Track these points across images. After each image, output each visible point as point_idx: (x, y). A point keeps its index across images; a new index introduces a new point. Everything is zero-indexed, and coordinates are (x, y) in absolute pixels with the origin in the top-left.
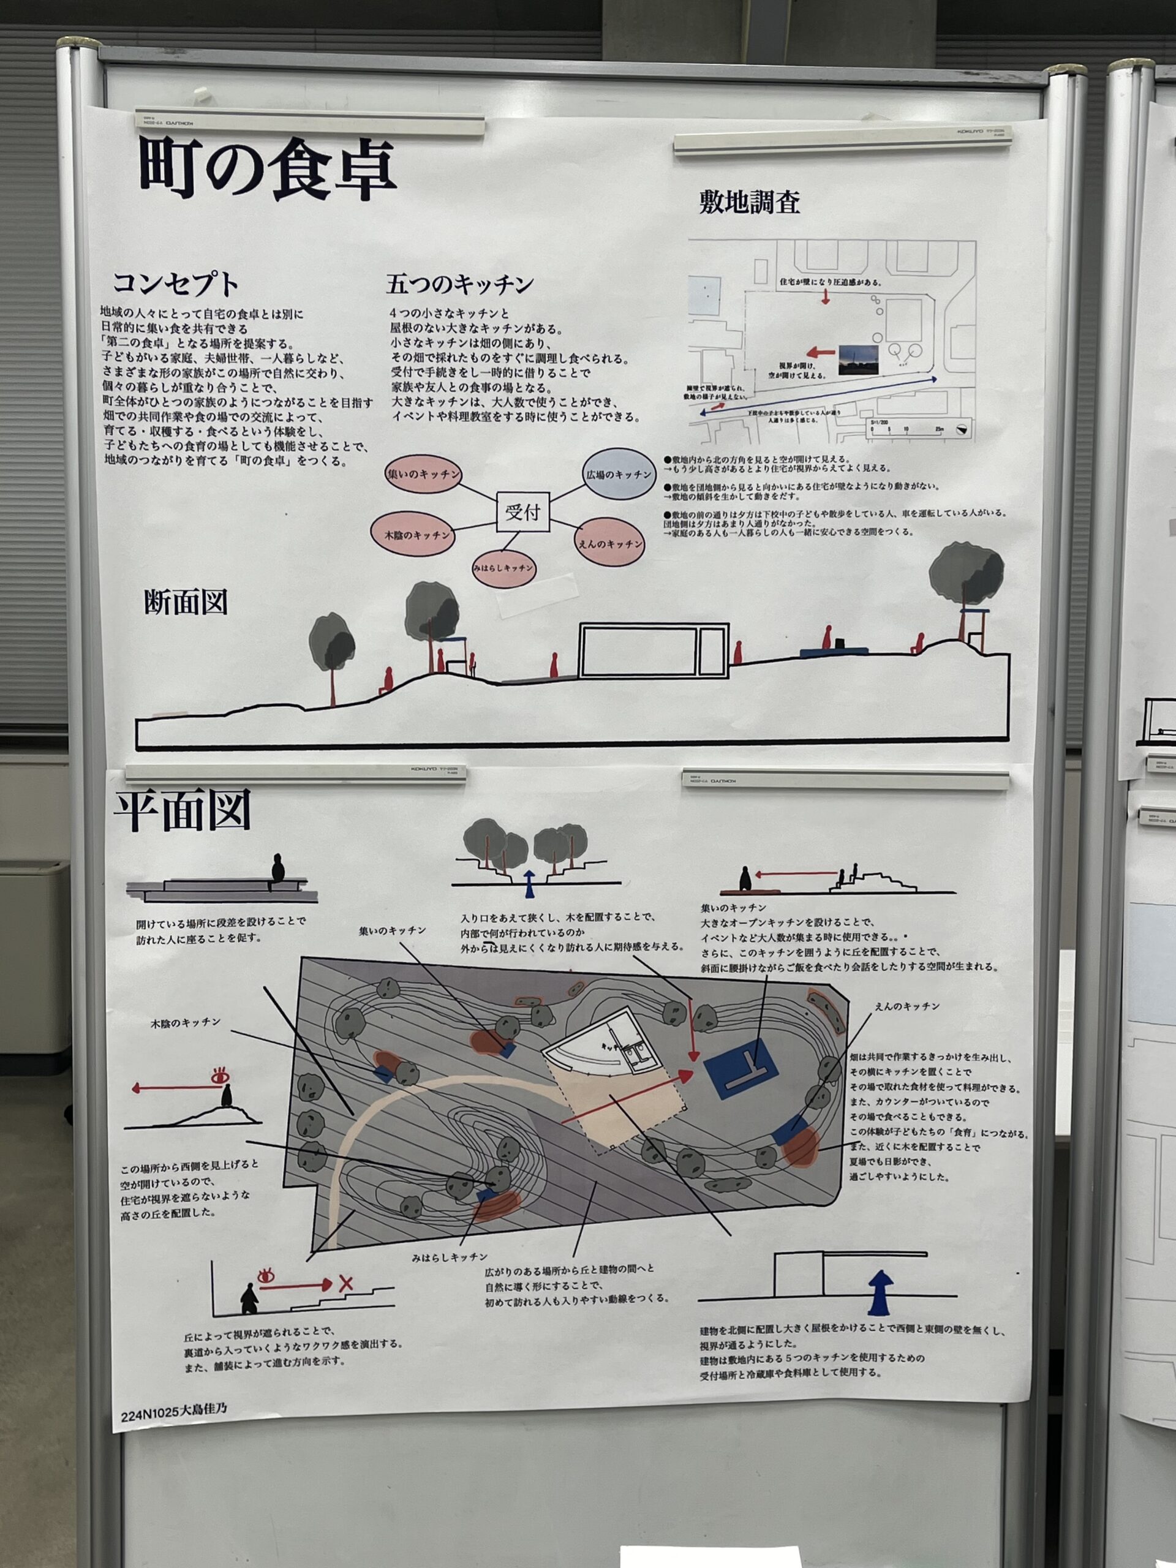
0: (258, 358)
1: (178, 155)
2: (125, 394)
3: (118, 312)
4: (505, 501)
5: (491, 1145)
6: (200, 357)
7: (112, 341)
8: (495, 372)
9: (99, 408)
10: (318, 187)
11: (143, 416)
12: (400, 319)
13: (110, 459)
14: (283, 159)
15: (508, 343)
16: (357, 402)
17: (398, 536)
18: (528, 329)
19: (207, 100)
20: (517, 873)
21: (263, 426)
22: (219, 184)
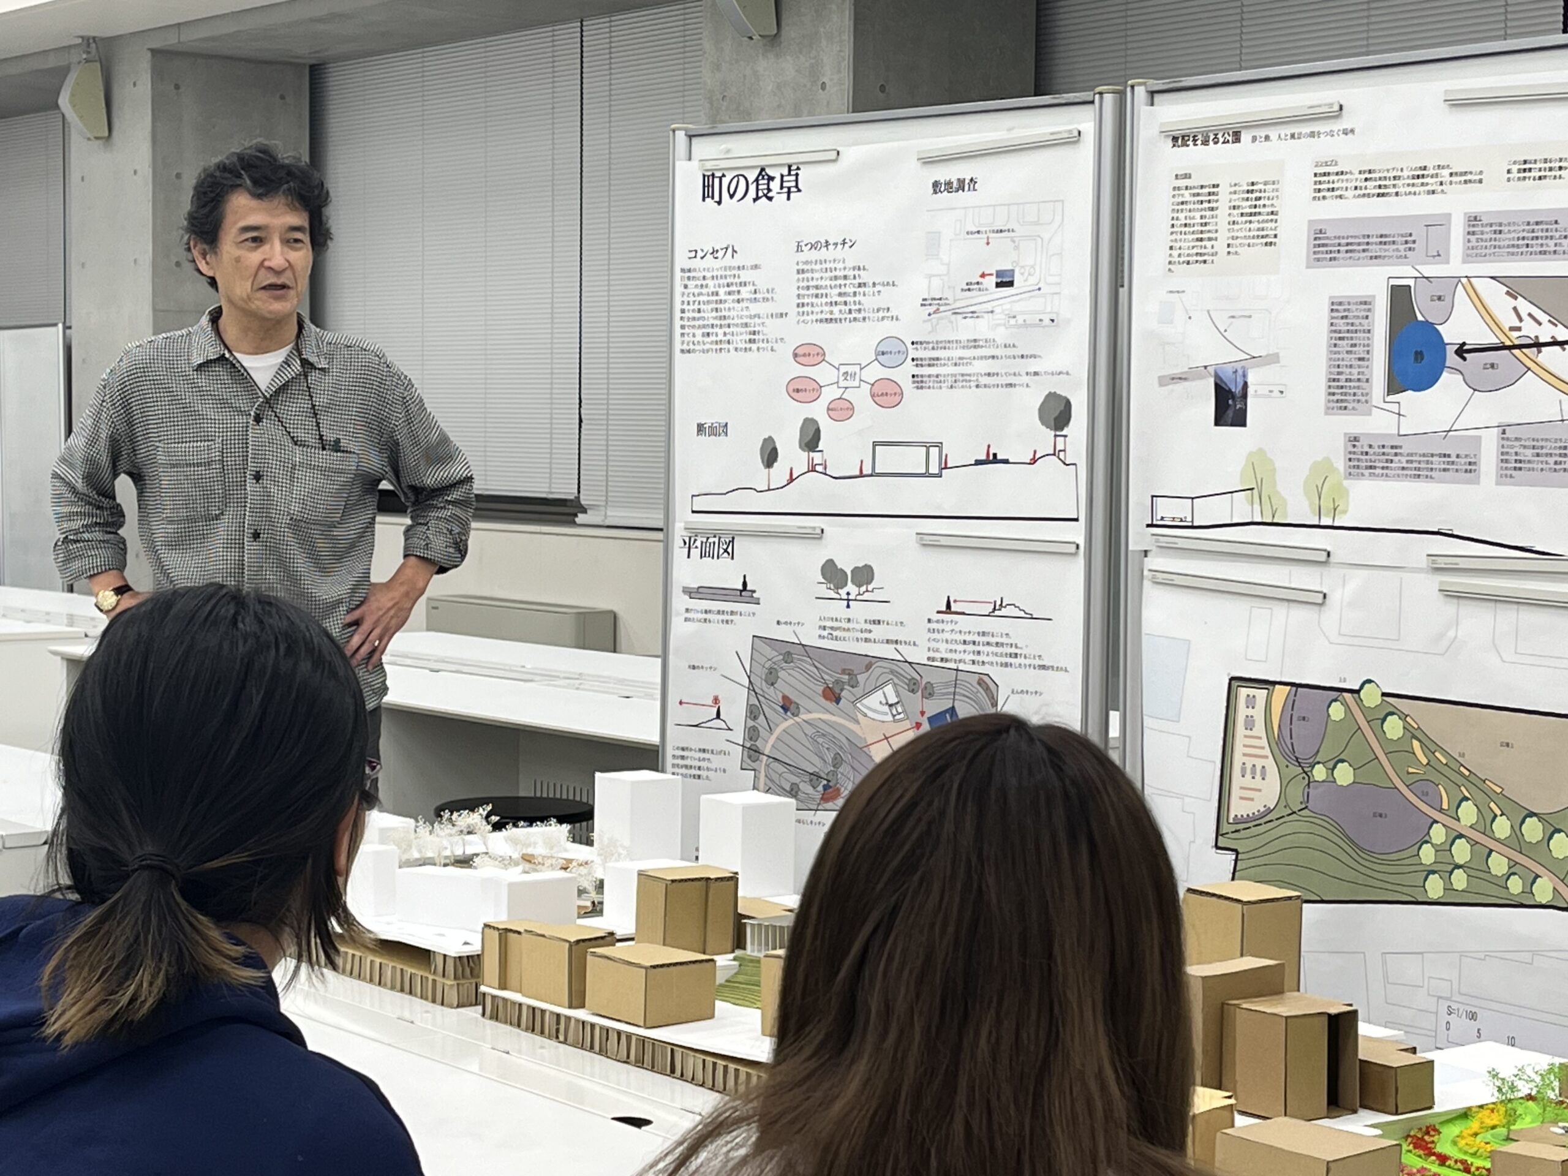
0: (746, 292)
1: (717, 181)
2: (691, 315)
3: (689, 271)
4: (843, 369)
5: (829, 757)
6: (722, 291)
7: (686, 287)
8: (840, 294)
9: (678, 323)
10: (770, 195)
11: (699, 327)
12: (801, 267)
13: (682, 351)
14: (757, 180)
15: (845, 277)
16: (781, 315)
17: (798, 391)
18: (854, 269)
19: (728, 151)
20: (843, 593)
21: (743, 330)
22: (732, 196)
